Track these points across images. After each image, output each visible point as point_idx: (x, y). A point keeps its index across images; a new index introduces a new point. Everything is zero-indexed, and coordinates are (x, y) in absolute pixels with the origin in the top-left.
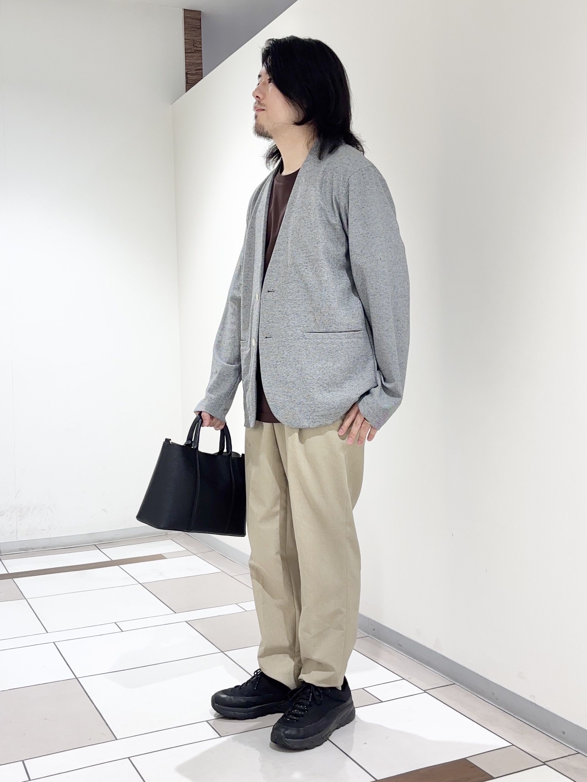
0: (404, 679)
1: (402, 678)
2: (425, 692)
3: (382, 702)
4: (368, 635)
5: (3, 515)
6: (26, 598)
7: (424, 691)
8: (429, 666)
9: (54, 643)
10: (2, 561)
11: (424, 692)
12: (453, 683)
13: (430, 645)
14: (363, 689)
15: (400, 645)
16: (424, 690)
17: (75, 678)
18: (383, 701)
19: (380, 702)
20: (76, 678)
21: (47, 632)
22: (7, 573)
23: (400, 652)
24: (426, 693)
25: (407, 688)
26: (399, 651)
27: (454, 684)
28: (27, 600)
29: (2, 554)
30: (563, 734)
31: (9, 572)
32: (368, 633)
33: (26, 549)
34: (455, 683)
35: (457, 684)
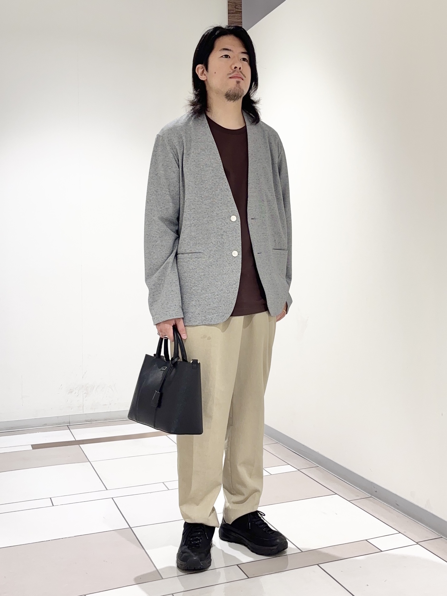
0: (400, 533)
1: (399, 532)
2: (418, 544)
3: (382, 551)
4: (371, 496)
5: (72, 392)
6: (90, 461)
7: (417, 543)
8: (421, 522)
9: (112, 498)
10: (71, 430)
11: (416, 544)
12: (441, 537)
13: (422, 504)
14: (366, 540)
15: (398, 505)
16: (416, 542)
17: (129, 527)
18: (383, 550)
19: (381, 551)
20: (130, 528)
21: (107, 490)
22: (75, 440)
23: (397, 510)
24: (418, 545)
25: (402, 540)
26: (396, 510)
27: (442, 537)
28: (91, 462)
29: (70, 425)
31: (77, 440)
32: (372, 495)
33: (91, 421)
34: (443, 537)
35: (444, 537)
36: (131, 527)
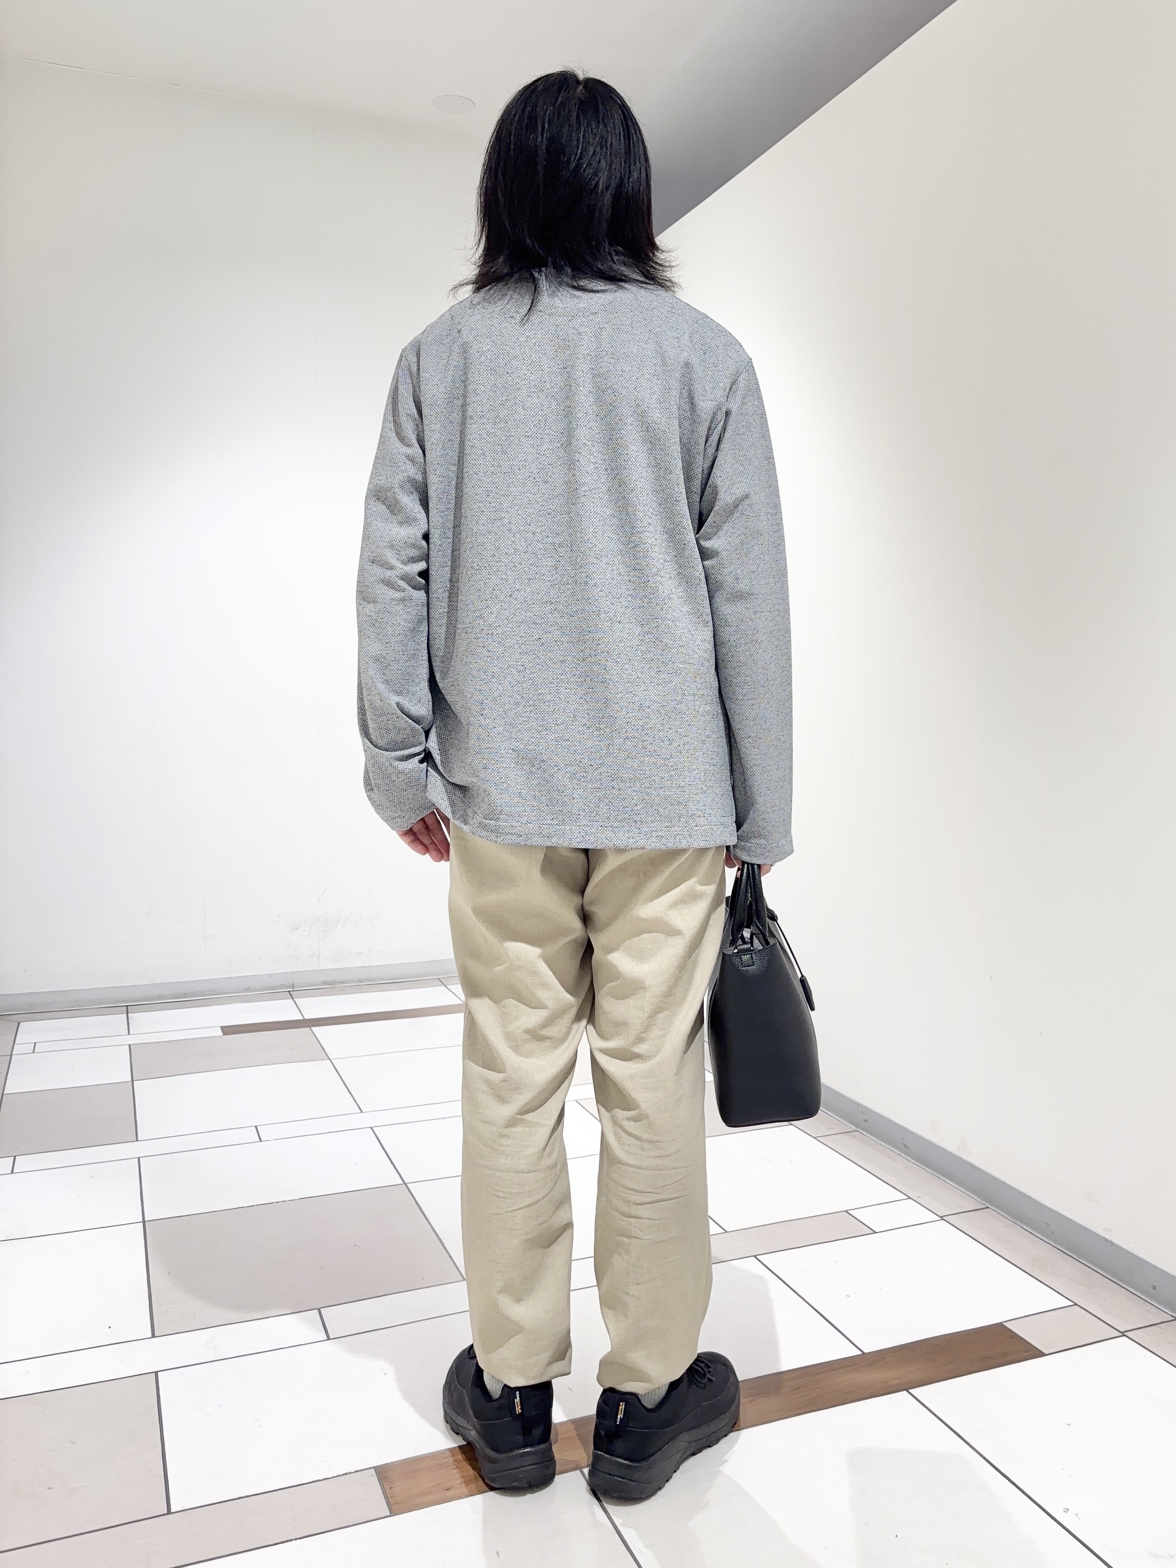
0: (909, 1198)
1: (907, 1196)
2: (943, 1219)
3: (875, 1233)
4: (856, 1129)
5: (298, 929)
6: (330, 1058)
7: (941, 1217)
8: (950, 1180)
9: (372, 1128)
10: (295, 999)
11: (940, 1219)
12: (986, 1207)
13: (951, 1146)
14: (846, 1211)
15: (906, 1146)
16: (940, 1215)
17: (403, 1183)
18: (877, 1231)
19: (873, 1232)
20: (405, 1184)
21: (362, 1112)
22: (302, 1018)
23: (905, 1156)
24: (943, 1221)
25: (913, 1212)
26: (903, 1155)
27: (988, 1208)
28: (332, 1060)
29: (295, 989)
30: (1153, 1290)
31: (306, 1018)
32: (857, 1127)
33: (332, 983)
34: (989, 1206)
35: (992, 1208)
36: (406, 1182)
